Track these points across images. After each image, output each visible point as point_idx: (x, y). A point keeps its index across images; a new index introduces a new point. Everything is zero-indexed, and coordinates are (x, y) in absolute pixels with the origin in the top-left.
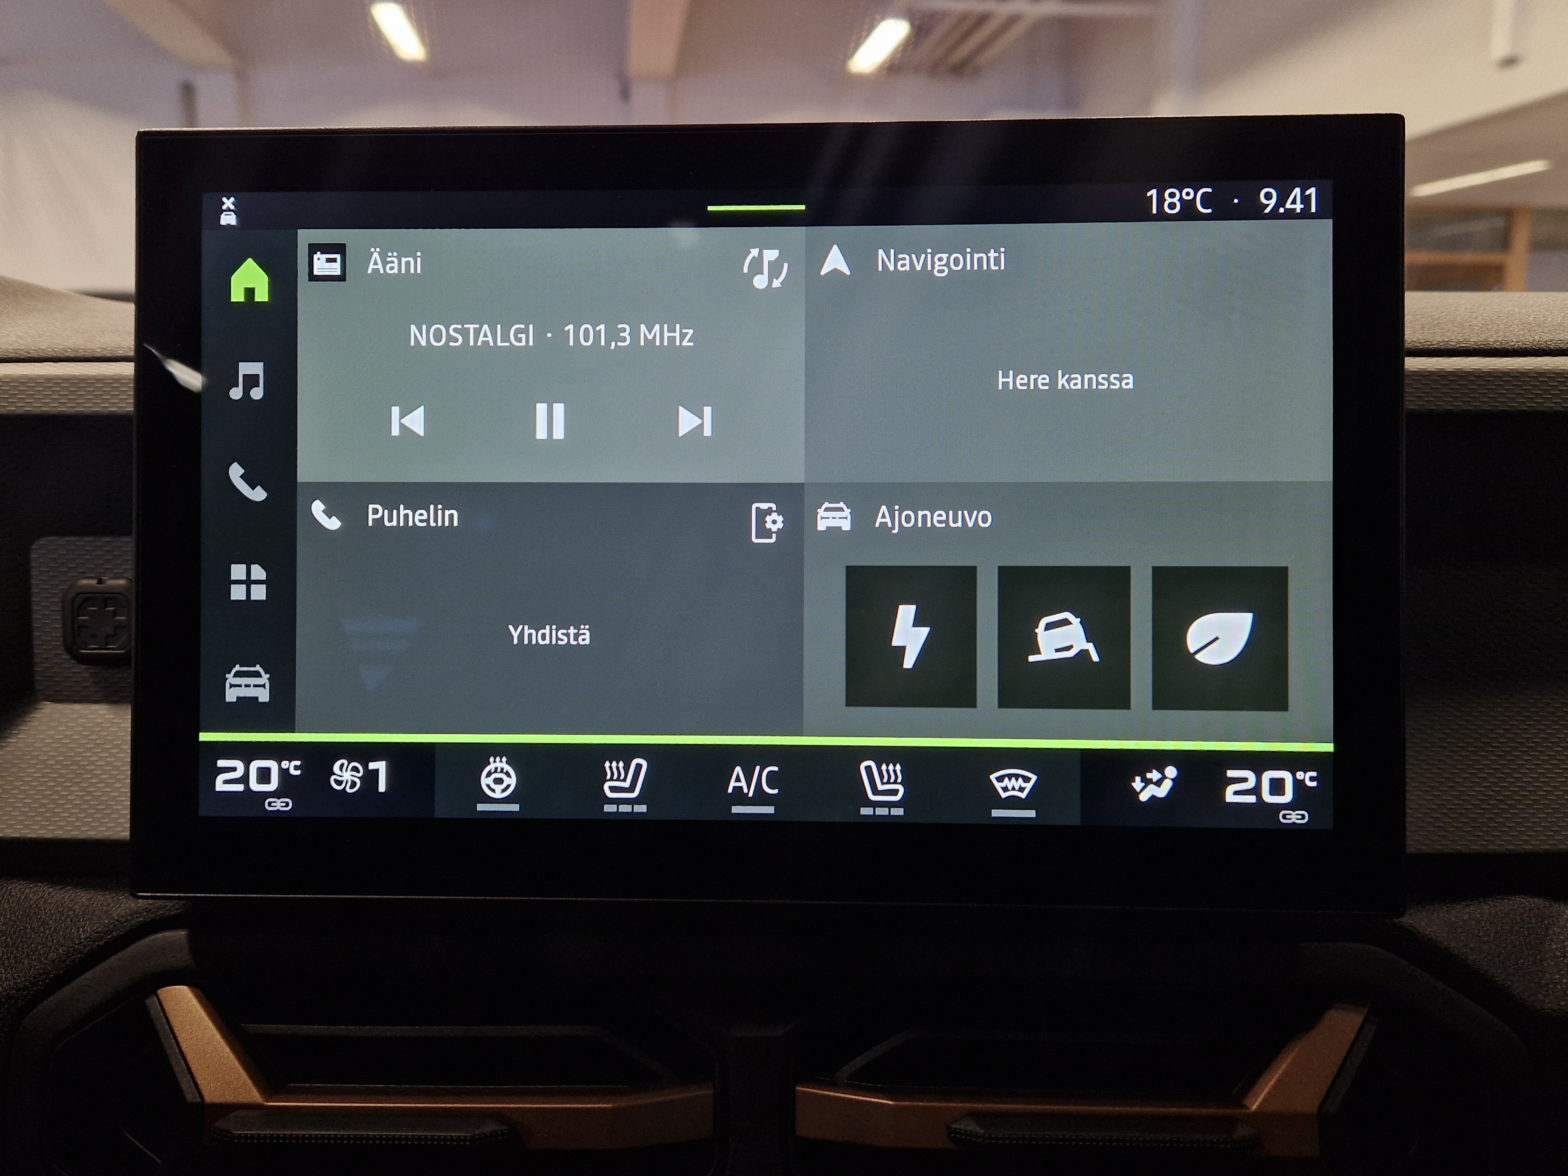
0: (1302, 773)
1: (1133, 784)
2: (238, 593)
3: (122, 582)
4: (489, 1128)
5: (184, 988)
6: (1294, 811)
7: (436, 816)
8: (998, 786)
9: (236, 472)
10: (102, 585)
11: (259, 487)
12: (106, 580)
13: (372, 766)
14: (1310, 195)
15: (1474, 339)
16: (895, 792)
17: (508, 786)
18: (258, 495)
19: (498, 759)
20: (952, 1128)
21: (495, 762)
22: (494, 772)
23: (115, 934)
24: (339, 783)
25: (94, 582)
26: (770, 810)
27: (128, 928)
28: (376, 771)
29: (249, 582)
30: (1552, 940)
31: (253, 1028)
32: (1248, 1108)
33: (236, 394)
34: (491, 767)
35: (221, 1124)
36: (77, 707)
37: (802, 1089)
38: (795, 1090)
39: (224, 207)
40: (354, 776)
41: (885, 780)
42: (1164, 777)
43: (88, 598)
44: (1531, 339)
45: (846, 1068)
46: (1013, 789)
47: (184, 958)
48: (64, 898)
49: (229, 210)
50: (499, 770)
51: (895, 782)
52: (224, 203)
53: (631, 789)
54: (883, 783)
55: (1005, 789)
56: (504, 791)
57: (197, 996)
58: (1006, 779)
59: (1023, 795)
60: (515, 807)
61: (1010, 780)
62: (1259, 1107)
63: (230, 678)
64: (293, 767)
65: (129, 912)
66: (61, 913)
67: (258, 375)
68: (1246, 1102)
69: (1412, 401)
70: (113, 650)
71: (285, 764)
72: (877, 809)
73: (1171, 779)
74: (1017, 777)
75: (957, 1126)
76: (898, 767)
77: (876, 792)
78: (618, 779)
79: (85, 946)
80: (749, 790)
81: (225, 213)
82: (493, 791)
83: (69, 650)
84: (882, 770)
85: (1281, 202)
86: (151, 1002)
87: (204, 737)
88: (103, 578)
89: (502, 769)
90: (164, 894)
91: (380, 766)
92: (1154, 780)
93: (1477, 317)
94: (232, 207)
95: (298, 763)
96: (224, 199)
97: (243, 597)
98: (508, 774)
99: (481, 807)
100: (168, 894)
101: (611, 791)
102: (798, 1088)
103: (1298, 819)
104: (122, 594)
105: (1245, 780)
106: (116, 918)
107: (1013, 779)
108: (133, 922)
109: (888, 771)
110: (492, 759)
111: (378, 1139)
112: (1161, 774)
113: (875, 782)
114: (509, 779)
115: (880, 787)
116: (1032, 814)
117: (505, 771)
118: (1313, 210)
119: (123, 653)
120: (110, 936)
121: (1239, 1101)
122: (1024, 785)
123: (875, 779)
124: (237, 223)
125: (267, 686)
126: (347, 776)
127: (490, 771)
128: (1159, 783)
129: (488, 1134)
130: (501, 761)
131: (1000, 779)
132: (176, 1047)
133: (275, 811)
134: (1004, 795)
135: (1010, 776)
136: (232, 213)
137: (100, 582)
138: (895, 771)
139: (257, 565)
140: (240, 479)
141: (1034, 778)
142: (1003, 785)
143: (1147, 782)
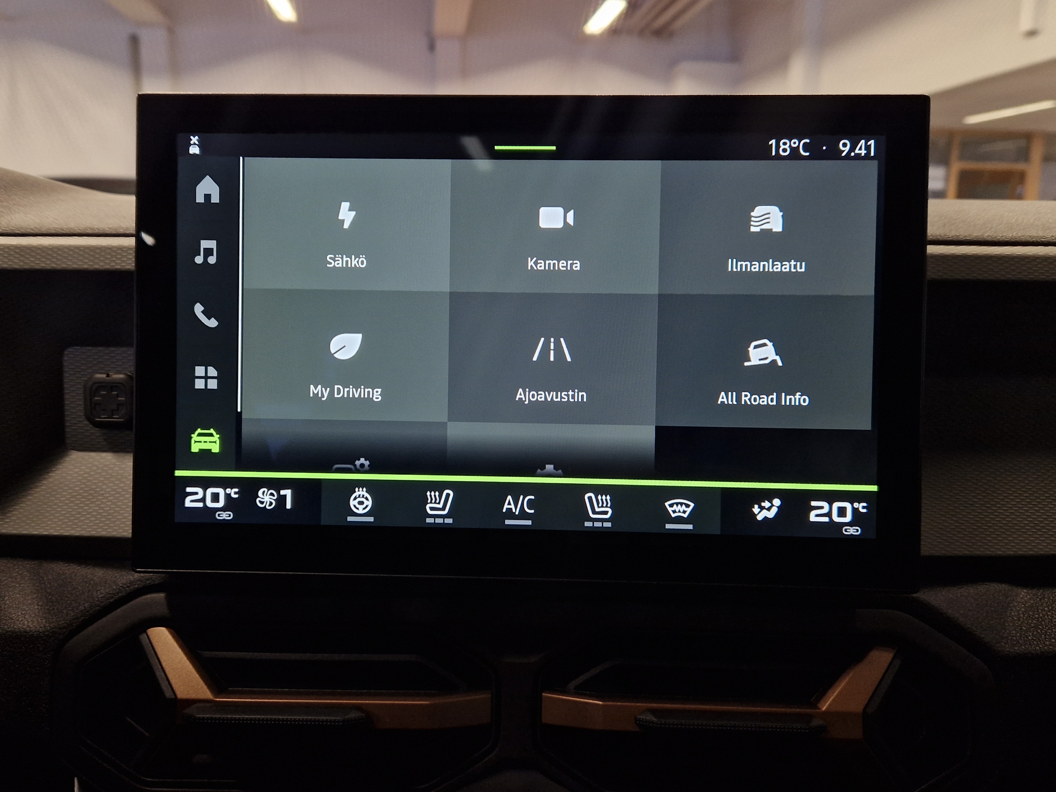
0: (857, 504)
1: (753, 509)
2: (199, 384)
3: (122, 376)
4: (353, 715)
5: (163, 629)
6: (852, 527)
7: (322, 523)
8: (670, 509)
9: (198, 309)
10: (109, 378)
11: (213, 319)
12: (112, 375)
13: (283, 492)
14: (870, 145)
15: (976, 234)
16: (606, 513)
17: (367, 506)
18: (212, 323)
19: (361, 489)
20: (638, 718)
21: (359, 491)
22: (358, 497)
23: (120, 595)
24: (262, 503)
25: (104, 376)
26: (529, 523)
27: (128, 591)
28: (285, 496)
29: (206, 378)
30: (1011, 610)
31: (207, 654)
32: (819, 709)
33: (199, 260)
34: (356, 494)
35: (187, 711)
36: (93, 454)
37: (546, 694)
38: (542, 695)
39: (192, 142)
40: (271, 499)
41: (600, 505)
42: (772, 505)
43: (101, 385)
44: (1010, 235)
45: (573, 682)
46: (679, 512)
47: (163, 610)
48: (87, 573)
49: (195, 144)
50: (361, 496)
51: (607, 507)
52: (191, 140)
53: (443, 509)
54: (599, 507)
55: (674, 512)
56: (364, 509)
57: (171, 633)
58: (675, 506)
59: (685, 516)
60: (371, 519)
61: (677, 506)
62: (827, 708)
63: (195, 437)
64: (233, 492)
65: (129, 582)
66: (86, 582)
67: (213, 249)
68: (819, 705)
69: (932, 273)
70: (116, 419)
71: (229, 491)
72: (595, 523)
73: (777, 507)
74: (681, 504)
75: (641, 717)
76: (608, 497)
77: (594, 512)
78: (435, 503)
79: (102, 602)
80: (516, 510)
81: (192, 146)
82: (358, 509)
83: (88, 419)
84: (598, 499)
85: (852, 149)
86: (143, 637)
87: (178, 473)
88: (110, 373)
89: (363, 496)
90: (153, 570)
91: (287, 493)
92: (766, 507)
93: (980, 219)
94: (197, 143)
95: (237, 490)
96: (192, 137)
97: (203, 387)
98: (367, 499)
99: (350, 519)
100: (155, 570)
101: (431, 510)
102: (543, 694)
103: (854, 532)
104: (121, 383)
105: (822, 508)
106: (121, 585)
107: (679, 506)
108: (131, 588)
109: (602, 500)
110: (357, 489)
111: (285, 721)
112: (770, 503)
113: (594, 506)
114: (367, 501)
115: (597, 510)
116: (690, 527)
117: (365, 497)
118: (872, 154)
119: (122, 421)
120: (117, 596)
121: (814, 705)
122: (686, 509)
123: (594, 505)
124: (200, 153)
125: (218, 442)
126: (267, 499)
127: (356, 497)
128: (769, 509)
129: (353, 719)
130: (363, 491)
131: (671, 505)
132: (159, 665)
133: (222, 520)
134: (673, 515)
135: (677, 504)
136: (197, 146)
137: (108, 376)
138: (606, 500)
139: (211, 367)
140: (201, 313)
141: (692, 505)
142: (673, 509)
143: (762, 508)
